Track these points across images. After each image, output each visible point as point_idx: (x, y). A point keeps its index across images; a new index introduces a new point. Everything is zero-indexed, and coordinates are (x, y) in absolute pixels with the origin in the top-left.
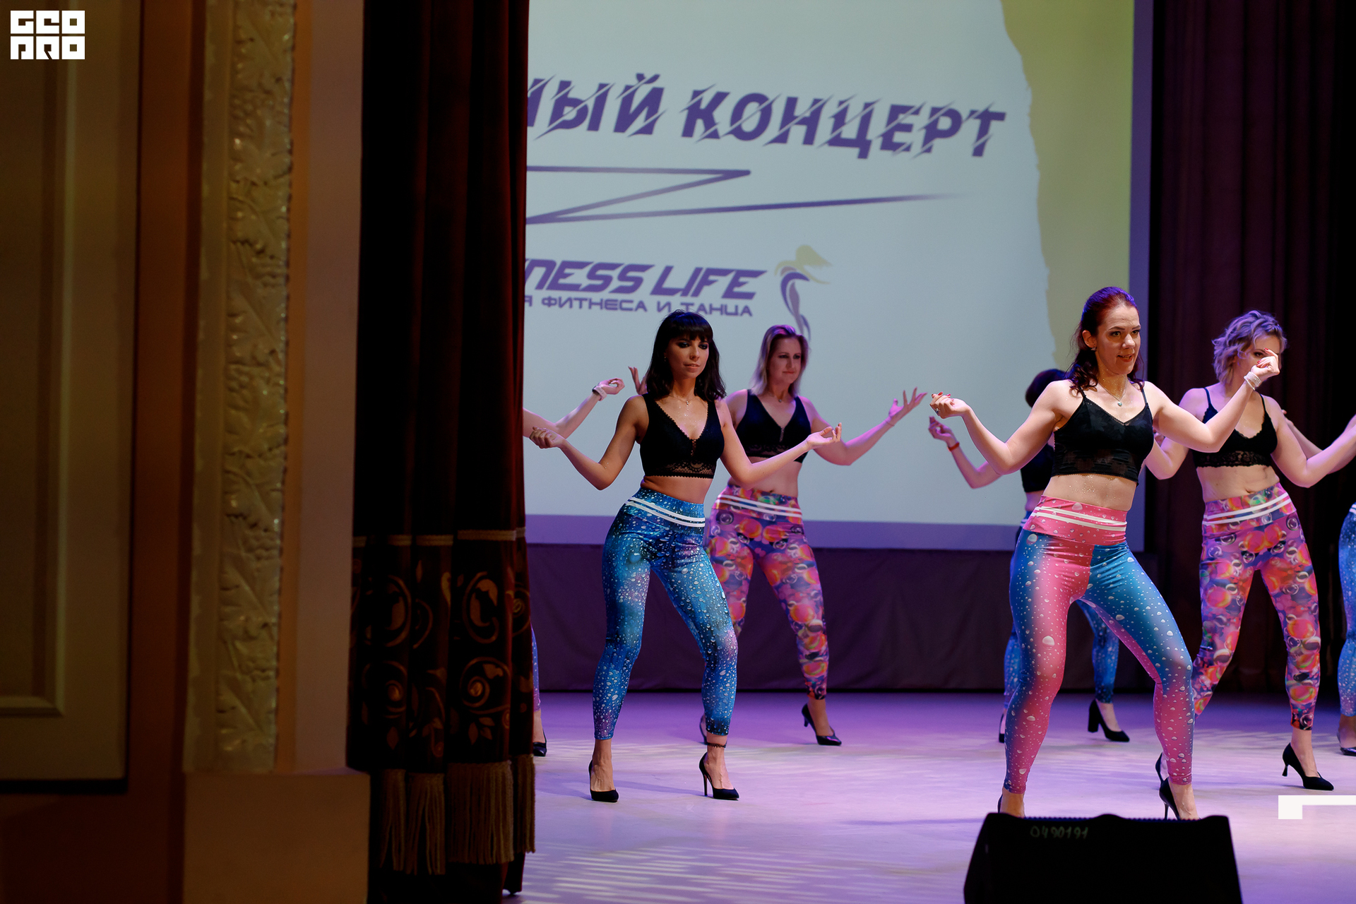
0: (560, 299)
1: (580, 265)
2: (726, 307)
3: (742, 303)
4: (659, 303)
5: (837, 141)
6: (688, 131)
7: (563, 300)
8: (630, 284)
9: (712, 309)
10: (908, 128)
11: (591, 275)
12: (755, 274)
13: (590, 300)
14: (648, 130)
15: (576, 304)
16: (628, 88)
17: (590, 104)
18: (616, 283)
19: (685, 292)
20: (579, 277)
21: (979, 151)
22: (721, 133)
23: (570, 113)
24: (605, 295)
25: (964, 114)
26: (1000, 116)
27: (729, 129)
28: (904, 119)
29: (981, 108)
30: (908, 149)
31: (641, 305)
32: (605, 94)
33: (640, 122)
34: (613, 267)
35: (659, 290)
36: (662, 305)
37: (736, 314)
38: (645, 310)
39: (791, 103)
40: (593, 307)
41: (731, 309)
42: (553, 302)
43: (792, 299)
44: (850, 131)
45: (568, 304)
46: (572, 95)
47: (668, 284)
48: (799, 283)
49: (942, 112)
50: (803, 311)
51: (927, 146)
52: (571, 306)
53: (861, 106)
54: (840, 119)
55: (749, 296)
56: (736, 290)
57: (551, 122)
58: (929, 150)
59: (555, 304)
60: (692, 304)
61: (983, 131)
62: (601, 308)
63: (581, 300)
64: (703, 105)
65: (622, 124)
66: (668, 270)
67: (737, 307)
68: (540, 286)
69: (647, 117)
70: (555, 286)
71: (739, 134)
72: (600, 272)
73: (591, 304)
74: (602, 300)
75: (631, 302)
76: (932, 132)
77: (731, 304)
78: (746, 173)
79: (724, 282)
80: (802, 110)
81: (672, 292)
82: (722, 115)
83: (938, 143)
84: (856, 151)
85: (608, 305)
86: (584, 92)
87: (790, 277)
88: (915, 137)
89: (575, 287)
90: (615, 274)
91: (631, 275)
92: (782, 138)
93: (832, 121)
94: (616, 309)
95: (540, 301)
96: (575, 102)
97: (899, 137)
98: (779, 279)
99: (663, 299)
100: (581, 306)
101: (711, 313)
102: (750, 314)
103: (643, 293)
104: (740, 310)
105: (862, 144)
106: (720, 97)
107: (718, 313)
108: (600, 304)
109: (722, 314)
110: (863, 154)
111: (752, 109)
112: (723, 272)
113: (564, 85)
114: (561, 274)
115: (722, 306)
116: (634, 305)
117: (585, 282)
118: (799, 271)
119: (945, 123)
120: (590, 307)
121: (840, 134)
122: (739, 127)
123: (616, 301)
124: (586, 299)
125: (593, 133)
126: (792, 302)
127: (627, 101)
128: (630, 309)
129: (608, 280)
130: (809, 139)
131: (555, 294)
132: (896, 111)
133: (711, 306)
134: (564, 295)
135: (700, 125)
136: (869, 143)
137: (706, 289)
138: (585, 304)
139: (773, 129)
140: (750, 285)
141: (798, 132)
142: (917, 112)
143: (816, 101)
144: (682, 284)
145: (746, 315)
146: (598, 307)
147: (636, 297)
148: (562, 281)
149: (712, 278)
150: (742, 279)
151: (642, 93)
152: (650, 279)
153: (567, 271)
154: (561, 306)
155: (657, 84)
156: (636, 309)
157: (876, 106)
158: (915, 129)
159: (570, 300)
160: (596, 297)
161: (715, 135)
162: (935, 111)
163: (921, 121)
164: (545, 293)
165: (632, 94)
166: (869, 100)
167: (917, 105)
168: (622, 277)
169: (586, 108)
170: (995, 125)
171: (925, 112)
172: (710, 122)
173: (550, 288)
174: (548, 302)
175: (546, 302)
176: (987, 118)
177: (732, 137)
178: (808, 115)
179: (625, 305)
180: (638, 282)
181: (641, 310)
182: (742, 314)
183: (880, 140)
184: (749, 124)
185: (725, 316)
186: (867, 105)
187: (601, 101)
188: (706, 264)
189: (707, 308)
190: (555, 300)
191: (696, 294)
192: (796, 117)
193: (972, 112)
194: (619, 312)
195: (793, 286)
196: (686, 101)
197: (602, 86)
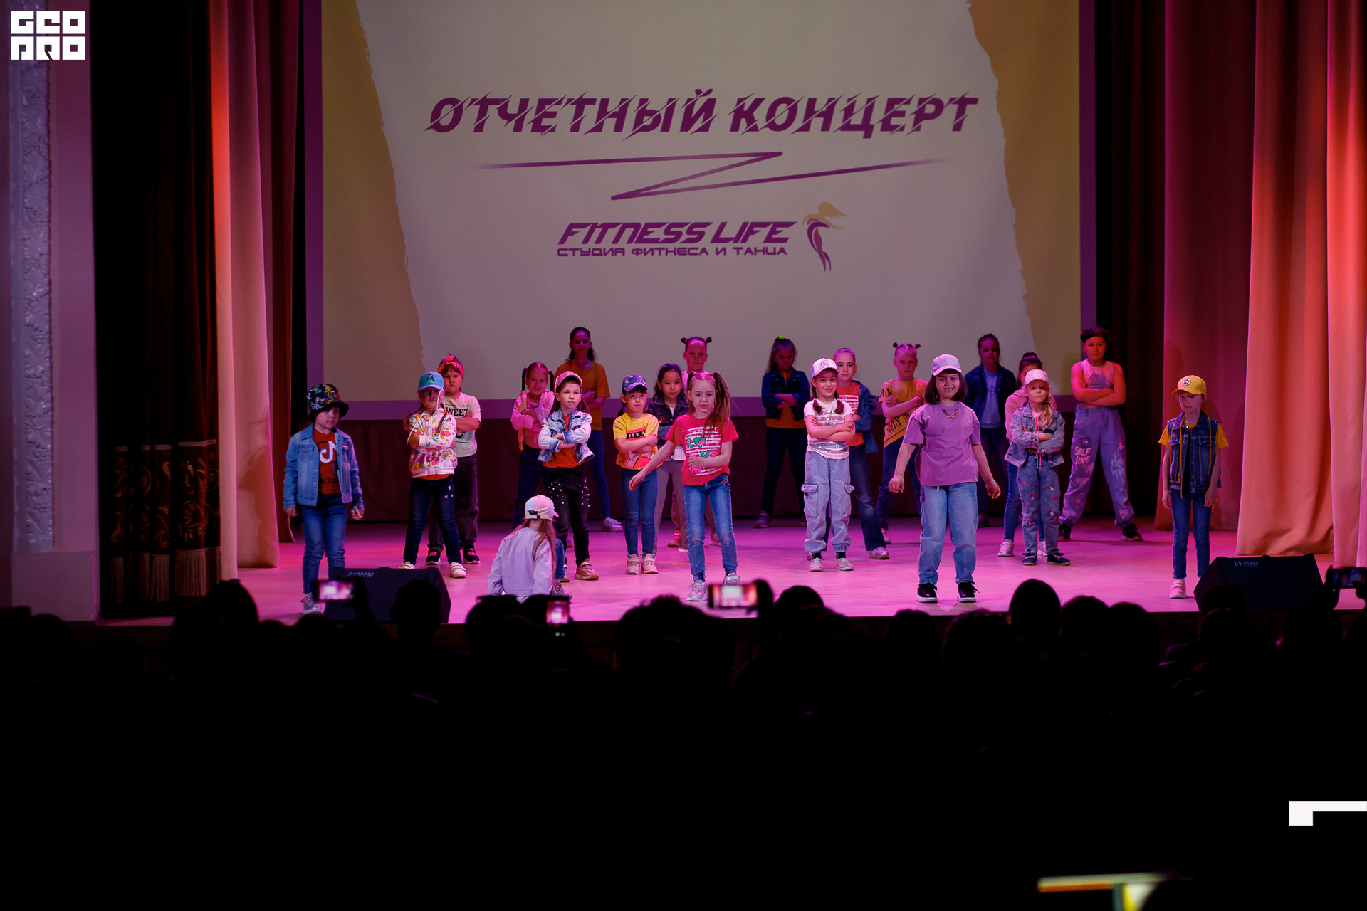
0: (645, 249)
1: (659, 225)
2: (767, 248)
3: (778, 246)
4: (717, 249)
5: (847, 127)
6: (735, 127)
7: (647, 251)
8: (695, 236)
9: (756, 251)
10: (902, 114)
11: (667, 232)
12: (788, 225)
13: (667, 249)
14: (705, 128)
15: (656, 252)
16: (689, 100)
17: (663, 113)
18: (685, 237)
19: (736, 240)
20: (658, 233)
21: (957, 127)
22: (759, 128)
23: (648, 121)
24: (678, 245)
25: (945, 101)
26: (974, 101)
27: (766, 124)
28: (898, 108)
29: (958, 96)
30: (902, 129)
31: (704, 251)
32: (674, 104)
33: (699, 123)
34: (682, 225)
35: (716, 239)
36: (719, 250)
37: (774, 253)
38: (707, 254)
39: (812, 102)
40: (669, 253)
41: (769, 251)
42: (640, 252)
43: (816, 241)
44: (857, 119)
45: (651, 252)
46: (647, 108)
47: (723, 235)
48: (821, 230)
49: (928, 100)
50: (824, 249)
51: (918, 126)
52: (653, 254)
53: (865, 103)
54: (849, 111)
55: (784, 240)
56: (774, 236)
57: (634, 129)
58: (918, 129)
59: (641, 253)
60: (742, 248)
61: (961, 112)
62: (675, 254)
63: (660, 249)
64: (746, 109)
65: (686, 126)
66: (723, 225)
67: (775, 249)
68: (630, 241)
69: (704, 121)
70: (640, 241)
71: (773, 127)
72: (673, 230)
73: (667, 252)
74: (675, 248)
75: (697, 249)
76: (920, 116)
77: (770, 247)
78: (780, 154)
79: (765, 232)
80: (820, 106)
81: (726, 240)
82: (760, 115)
83: (925, 123)
84: (863, 133)
85: (680, 252)
86: (657, 105)
87: (814, 225)
88: (908, 120)
89: (655, 241)
90: (684, 230)
91: (696, 231)
92: (806, 128)
93: (844, 112)
94: (686, 254)
95: (631, 251)
96: (651, 113)
97: (895, 121)
98: (807, 227)
99: (720, 246)
100: (660, 254)
101: (755, 254)
102: (785, 253)
103: (705, 242)
104: (777, 251)
105: (867, 128)
106: (758, 102)
107: (761, 253)
108: (674, 251)
109: (764, 254)
110: (868, 135)
111: (783, 109)
112: (764, 225)
113: (643, 101)
114: (645, 232)
115: (764, 248)
116: (698, 251)
117: (663, 237)
118: (820, 221)
119: (930, 109)
120: (667, 254)
121: (850, 121)
122: (774, 121)
123: (685, 248)
124: (663, 249)
125: (665, 133)
126: (816, 244)
127: (689, 109)
128: (696, 254)
129: (679, 234)
130: (826, 127)
131: (641, 246)
132: (892, 102)
133: (755, 248)
134: (648, 246)
135: (743, 122)
136: (873, 126)
137: (751, 236)
138: (663, 252)
139: (799, 121)
140: (784, 232)
141: (817, 123)
142: (908, 102)
143: (830, 100)
144: (734, 235)
145: (782, 254)
146: (673, 253)
147: (700, 245)
148: (645, 237)
149: (755, 229)
150: (778, 229)
151: (701, 102)
152: (710, 232)
153: (649, 230)
154: (646, 254)
155: (710, 96)
156: (700, 254)
157: (876, 100)
158: (907, 114)
159: (652, 249)
160: (671, 246)
161: (755, 129)
162: (922, 100)
163: (911, 109)
164: (634, 246)
165: (692, 106)
166: (871, 97)
167: (909, 97)
168: (689, 232)
169: (659, 115)
170: (969, 107)
171: (915, 102)
172: (751, 120)
173: (636, 243)
174: (636, 252)
175: (635, 252)
176: (963, 103)
177: (767, 129)
178: (824, 110)
179: (692, 251)
180: (701, 234)
181: (704, 254)
182: (779, 254)
183: (881, 123)
184: (780, 118)
185: (766, 255)
186: (869, 100)
187: (670, 111)
188: (750, 220)
189: (753, 251)
190: (641, 250)
191: (744, 241)
192: (816, 112)
193: (952, 100)
194: (688, 256)
195: (817, 230)
196: (733, 106)
197: (670, 100)
